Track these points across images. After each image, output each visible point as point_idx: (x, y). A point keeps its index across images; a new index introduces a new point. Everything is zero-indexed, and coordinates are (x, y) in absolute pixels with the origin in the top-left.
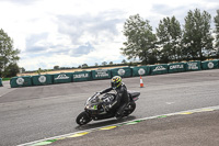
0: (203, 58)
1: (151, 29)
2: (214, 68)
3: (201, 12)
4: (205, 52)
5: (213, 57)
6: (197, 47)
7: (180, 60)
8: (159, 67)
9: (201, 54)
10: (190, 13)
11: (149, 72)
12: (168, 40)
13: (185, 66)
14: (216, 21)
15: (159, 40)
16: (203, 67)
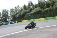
0: (7, 21)
2: (10, 24)
3: (6, 10)
4: (8, 20)
5: (10, 21)
6: (6, 18)
7: (1, 22)
9: (7, 20)
13: (3, 24)
14: (10, 12)
16: (7, 24)
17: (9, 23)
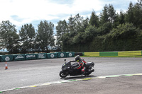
0: (48, 51)
1: (16, 31)
2: (54, 58)
3: (48, 23)
4: (49, 47)
5: (55, 51)
6: (44, 44)
7: (34, 52)
8: (19, 56)
9: (47, 48)
10: (41, 23)
11: (13, 59)
12: (27, 38)
13: (37, 56)
14: (57, 29)
15: (20, 38)
16: (47, 57)
17: (52, 56)
